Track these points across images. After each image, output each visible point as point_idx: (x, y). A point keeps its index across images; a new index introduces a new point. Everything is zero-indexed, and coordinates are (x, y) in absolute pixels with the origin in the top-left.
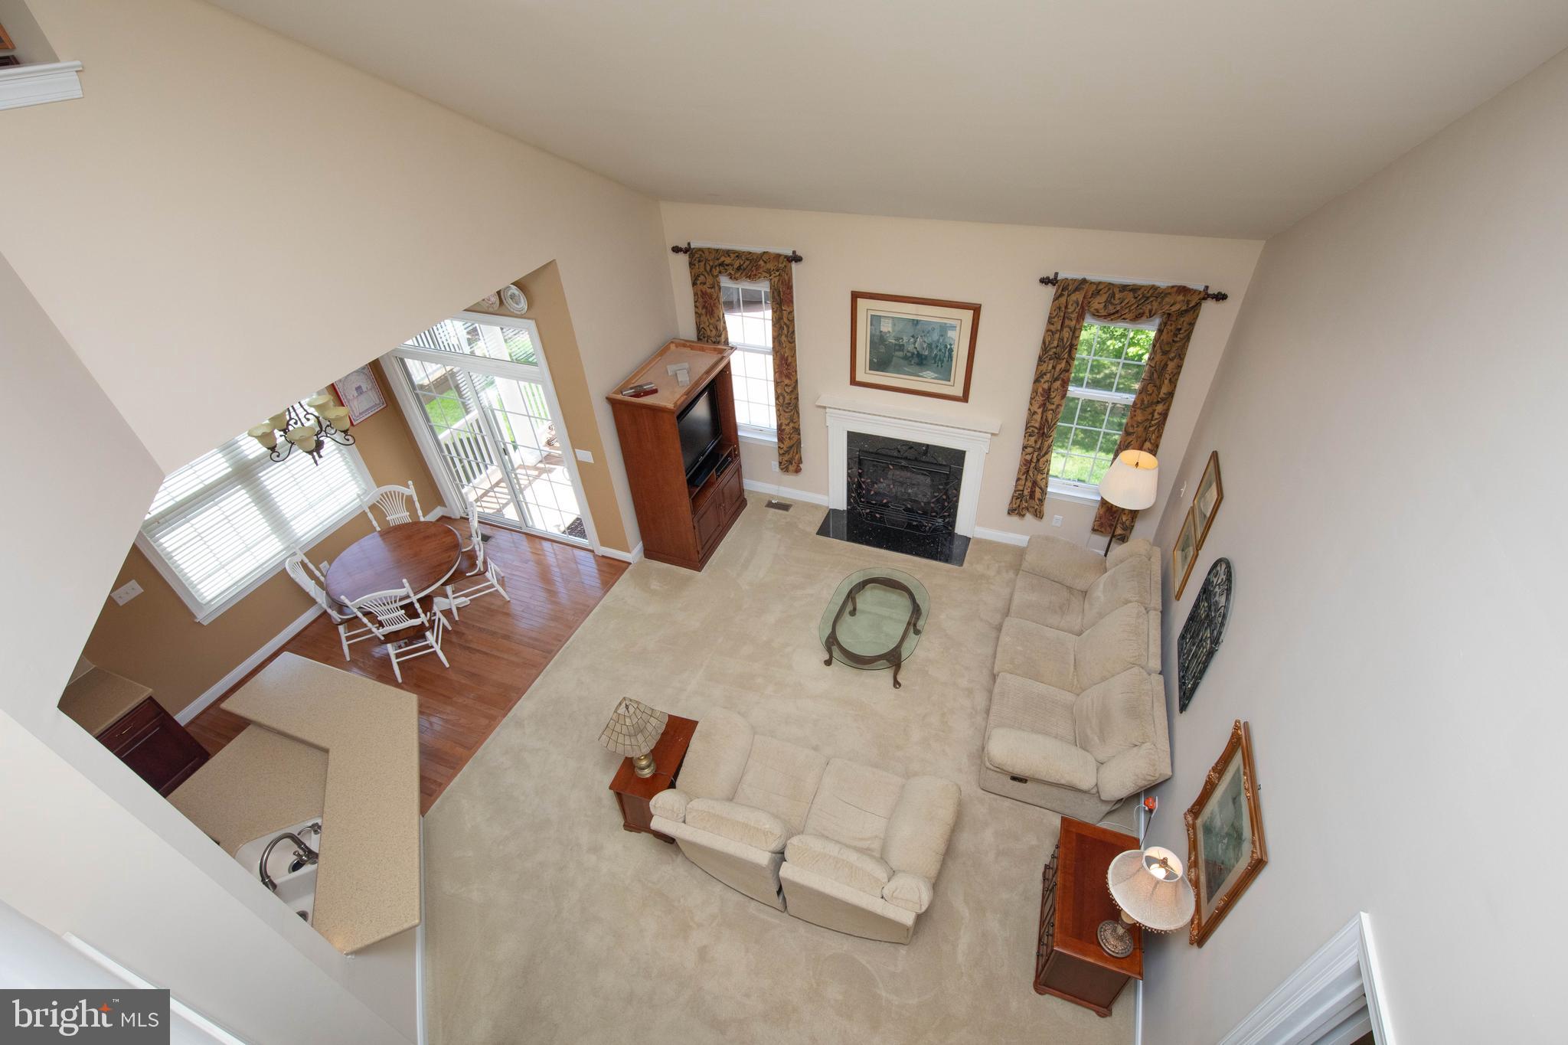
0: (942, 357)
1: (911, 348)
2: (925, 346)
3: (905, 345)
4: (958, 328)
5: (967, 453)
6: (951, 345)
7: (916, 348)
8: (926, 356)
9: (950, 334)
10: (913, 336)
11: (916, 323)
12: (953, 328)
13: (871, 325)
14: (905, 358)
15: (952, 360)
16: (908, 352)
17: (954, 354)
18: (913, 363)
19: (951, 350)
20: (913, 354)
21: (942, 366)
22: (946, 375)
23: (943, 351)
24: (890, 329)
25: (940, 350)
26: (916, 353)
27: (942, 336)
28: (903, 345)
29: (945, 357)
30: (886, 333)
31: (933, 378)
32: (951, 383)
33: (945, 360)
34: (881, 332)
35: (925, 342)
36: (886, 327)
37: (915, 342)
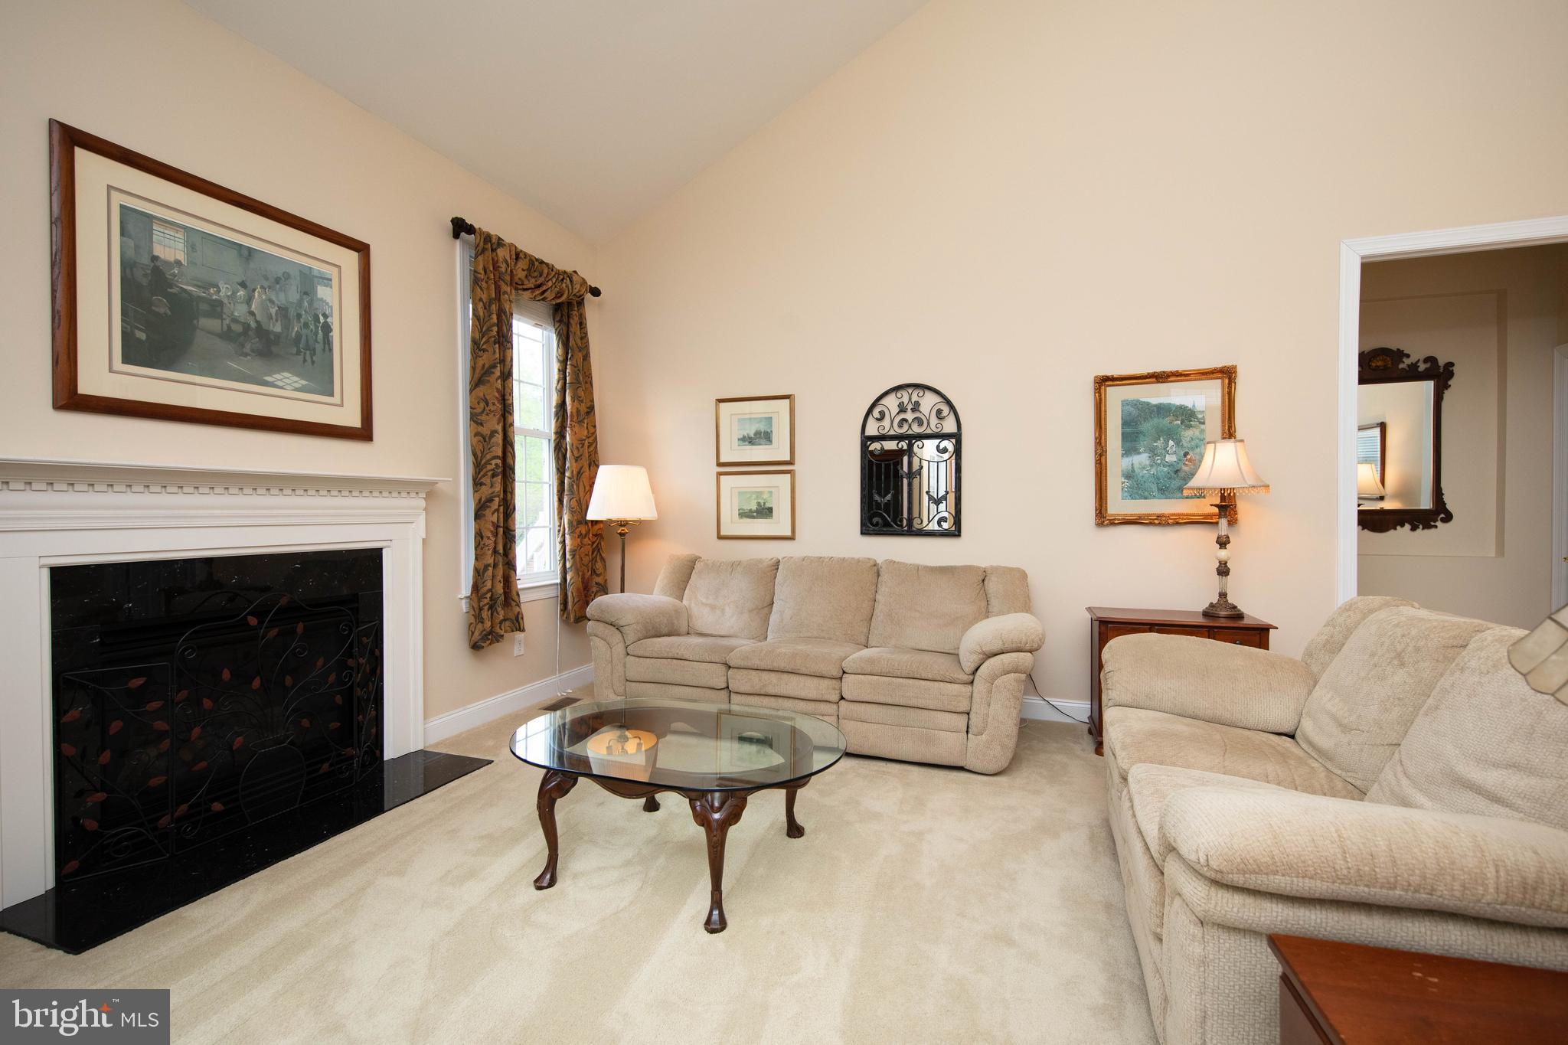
0: (311, 342)
1: (240, 311)
2: (273, 311)
3: (226, 301)
4: (335, 282)
5: (385, 552)
6: (325, 316)
7: (252, 314)
8: (278, 336)
9: (322, 292)
10: (243, 285)
11: (248, 254)
12: (327, 281)
13: (123, 233)
14: (227, 335)
15: (331, 350)
16: (235, 320)
17: (335, 334)
18: (248, 348)
19: (328, 328)
20: (247, 327)
21: (313, 362)
22: (323, 383)
23: (312, 327)
24: (181, 257)
25: (306, 325)
26: (253, 325)
27: (306, 293)
28: (220, 303)
29: (316, 341)
30: (169, 264)
31: (297, 389)
32: (336, 399)
33: (319, 347)
34: (155, 258)
35: (271, 301)
36: (169, 249)
37: (249, 301)
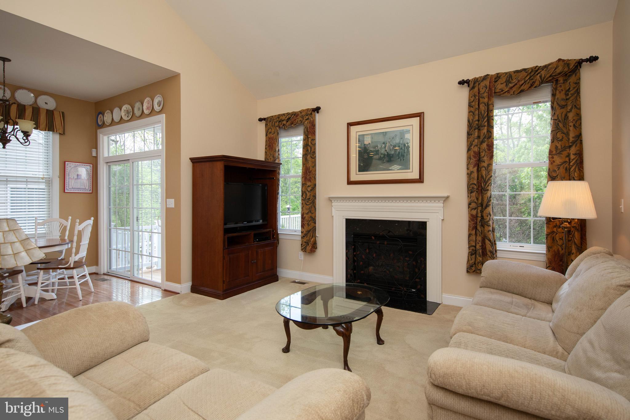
0: (403, 153)
1: (383, 151)
2: (392, 148)
3: (379, 149)
4: (411, 132)
5: (428, 223)
6: (407, 143)
7: (386, 150)
8: (393, 155)
9: (407, 136)
10: (384, 143)
11: (385, 134)
12: (408, 131)
13: (359, 142)
14: (380, 159)
15: (409, 154)
16: (382, 154)
17: (411, 149)
18: (385, 161)
19: (408, 147)
20: (385, 155)
21: (403, 160)
22: (406, 165)
23: (403, 148)
24: (370, 142)
25: (401, 149)
26: (386, 154)
27: (402, 138)
28: (378, 150)
29: (405, 153)
30: (367, 145)
31: (398, 170)
32: (411, 170)
33: (405, 154)
34: (365, 145)
35: (391, 145)
36: (368, 141)
37: (385, 147)
